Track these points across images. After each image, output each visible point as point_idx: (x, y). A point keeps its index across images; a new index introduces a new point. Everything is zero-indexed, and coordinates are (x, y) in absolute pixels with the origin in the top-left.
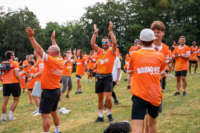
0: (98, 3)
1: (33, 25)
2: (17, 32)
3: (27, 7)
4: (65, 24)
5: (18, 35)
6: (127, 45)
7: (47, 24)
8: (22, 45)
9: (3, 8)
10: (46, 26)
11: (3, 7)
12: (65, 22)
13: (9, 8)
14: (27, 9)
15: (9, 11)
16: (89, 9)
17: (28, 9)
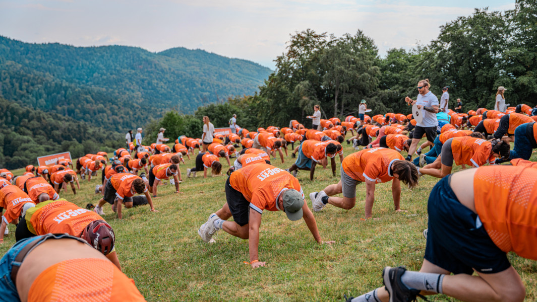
0: (461, 18)
1: (363, 56)
2: (339, 68)
3: (361, 31)
4: (415, 51)
5: (342, 72)
6: (500, 81)
7: (389, 52)
8: (346, 84)
9: (326, 35)
10: (387, 54)
11: (325, 33)
12: (416, 49)
13: (332, 35)
14: (361, 33)
15: (332, 38)
16: (448, 28)
17: (363, 33)
